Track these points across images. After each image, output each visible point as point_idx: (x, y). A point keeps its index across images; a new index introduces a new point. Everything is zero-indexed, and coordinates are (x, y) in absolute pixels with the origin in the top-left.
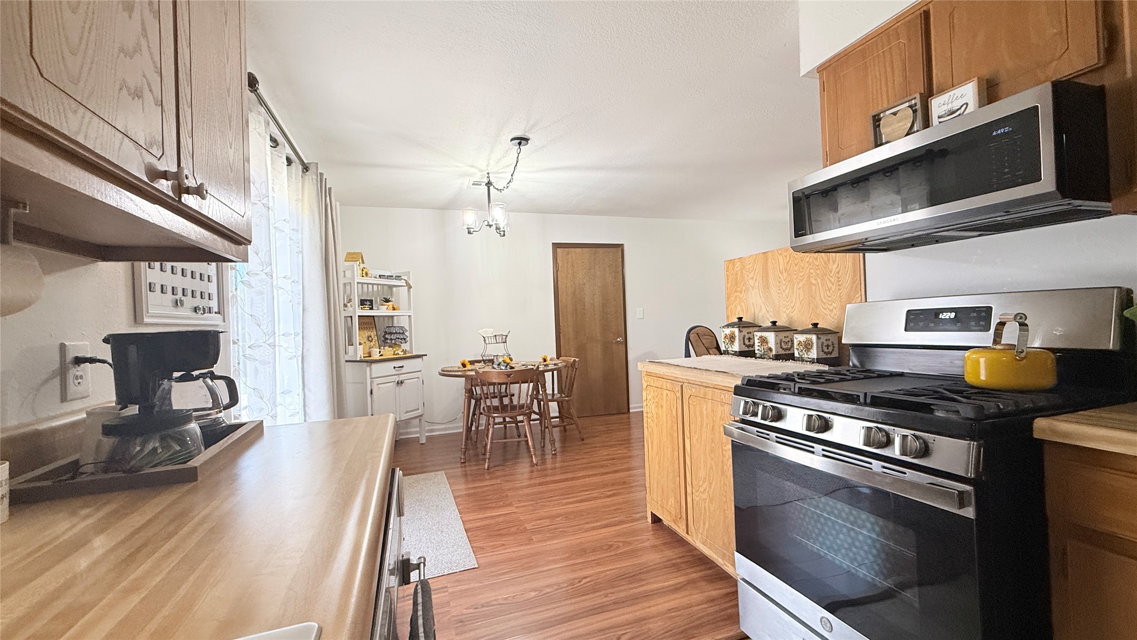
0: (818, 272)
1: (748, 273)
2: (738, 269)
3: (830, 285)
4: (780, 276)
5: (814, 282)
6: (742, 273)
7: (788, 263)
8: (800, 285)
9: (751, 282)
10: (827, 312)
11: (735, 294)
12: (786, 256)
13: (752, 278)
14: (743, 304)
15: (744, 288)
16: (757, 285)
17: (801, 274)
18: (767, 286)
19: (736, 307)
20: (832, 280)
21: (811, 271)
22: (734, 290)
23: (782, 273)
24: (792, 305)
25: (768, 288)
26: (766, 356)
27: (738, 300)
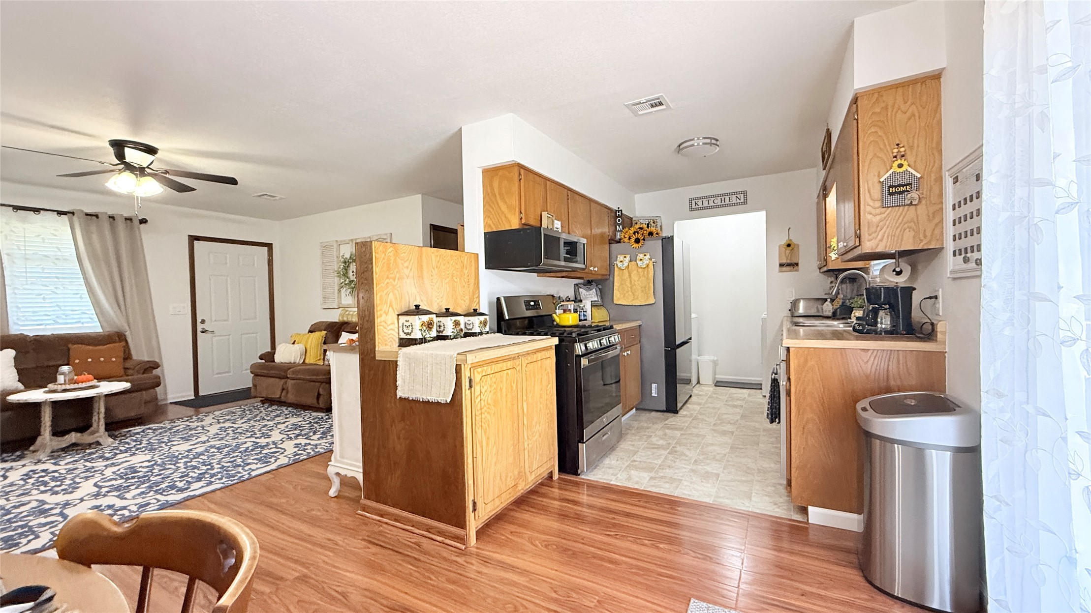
0: (458, 273)
1: (403, 262)
2: (390, 254)
3: (464, 284)
4: (433, 271)
5: (456, 280)
6: (395, 259)
7: (438, 262)
8: (447, 280)
9: (406, 271)
10: (462, 302)
11: (387, 281)
12: (437, 256)
13: (407, 267)
14: (396, 291)
15: (398, 276)
16: (411, 275)
17: (448, 273)
18: (421, 277)
19: (387, 294)
20: (465, 280)
21: (454, 272)
22: (386, 276)
23: (434, 269)
24: (441, 296)
25: (423, 279)
26: (459, 336)
27: (390, 287)
